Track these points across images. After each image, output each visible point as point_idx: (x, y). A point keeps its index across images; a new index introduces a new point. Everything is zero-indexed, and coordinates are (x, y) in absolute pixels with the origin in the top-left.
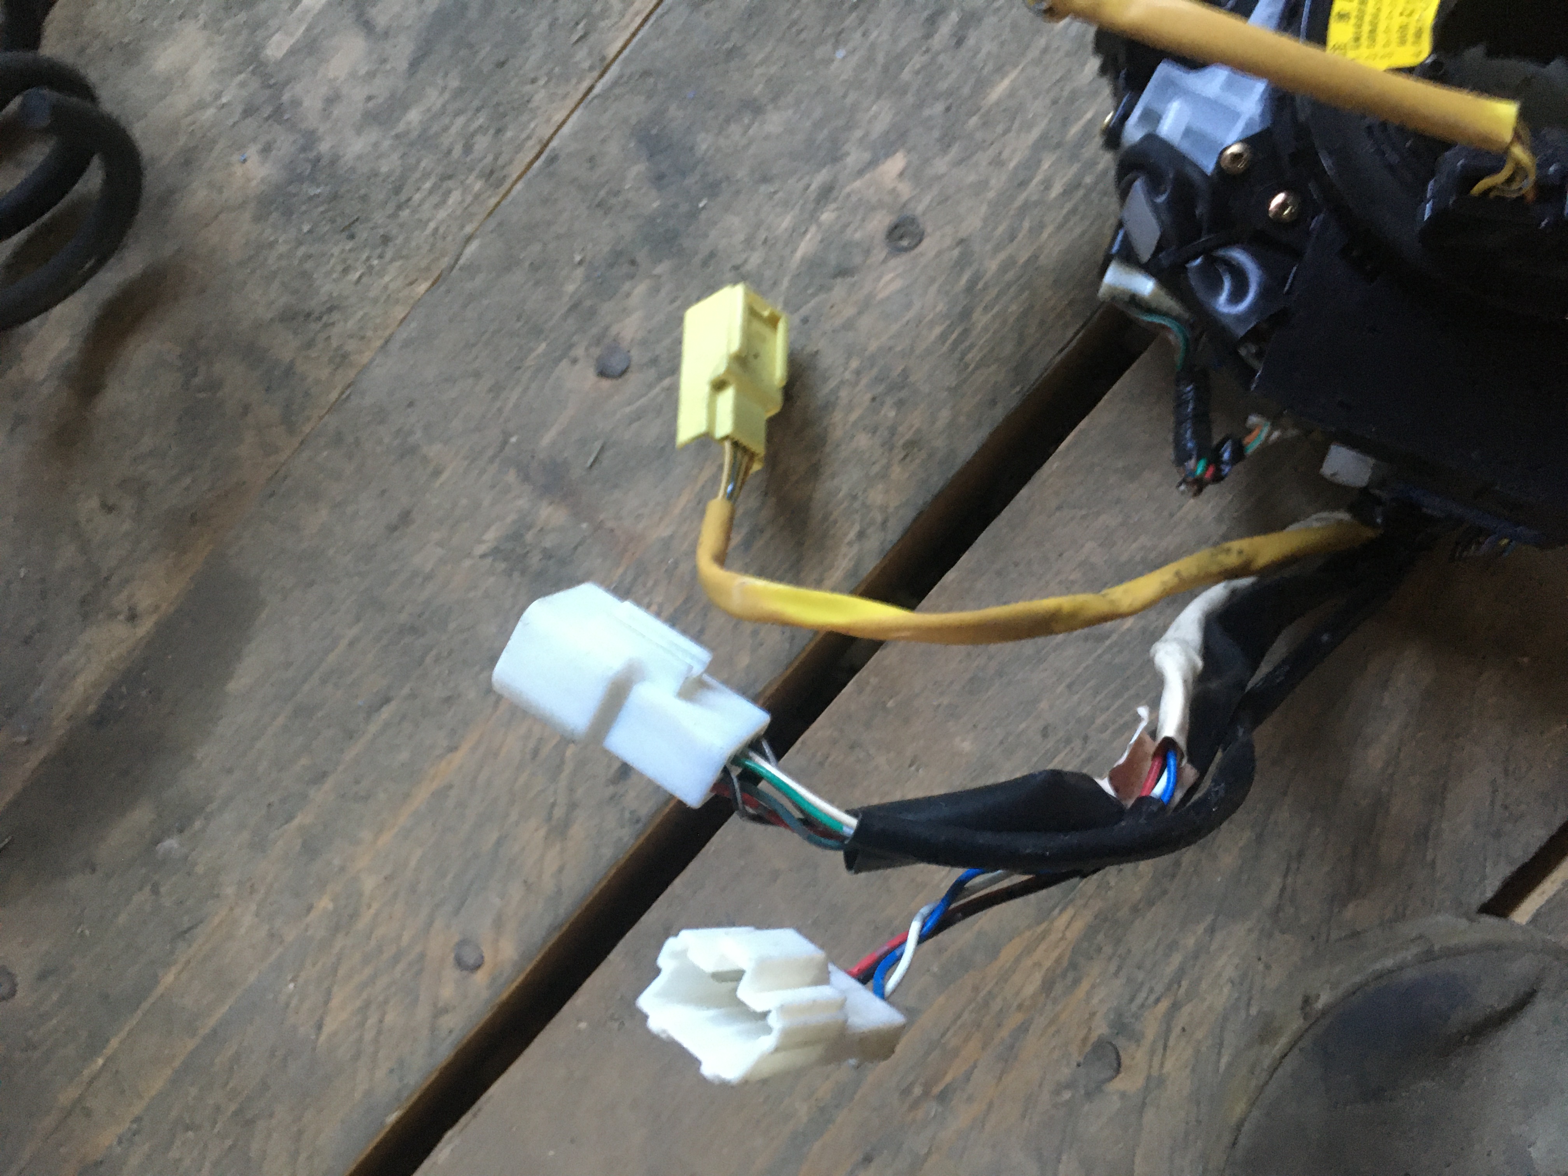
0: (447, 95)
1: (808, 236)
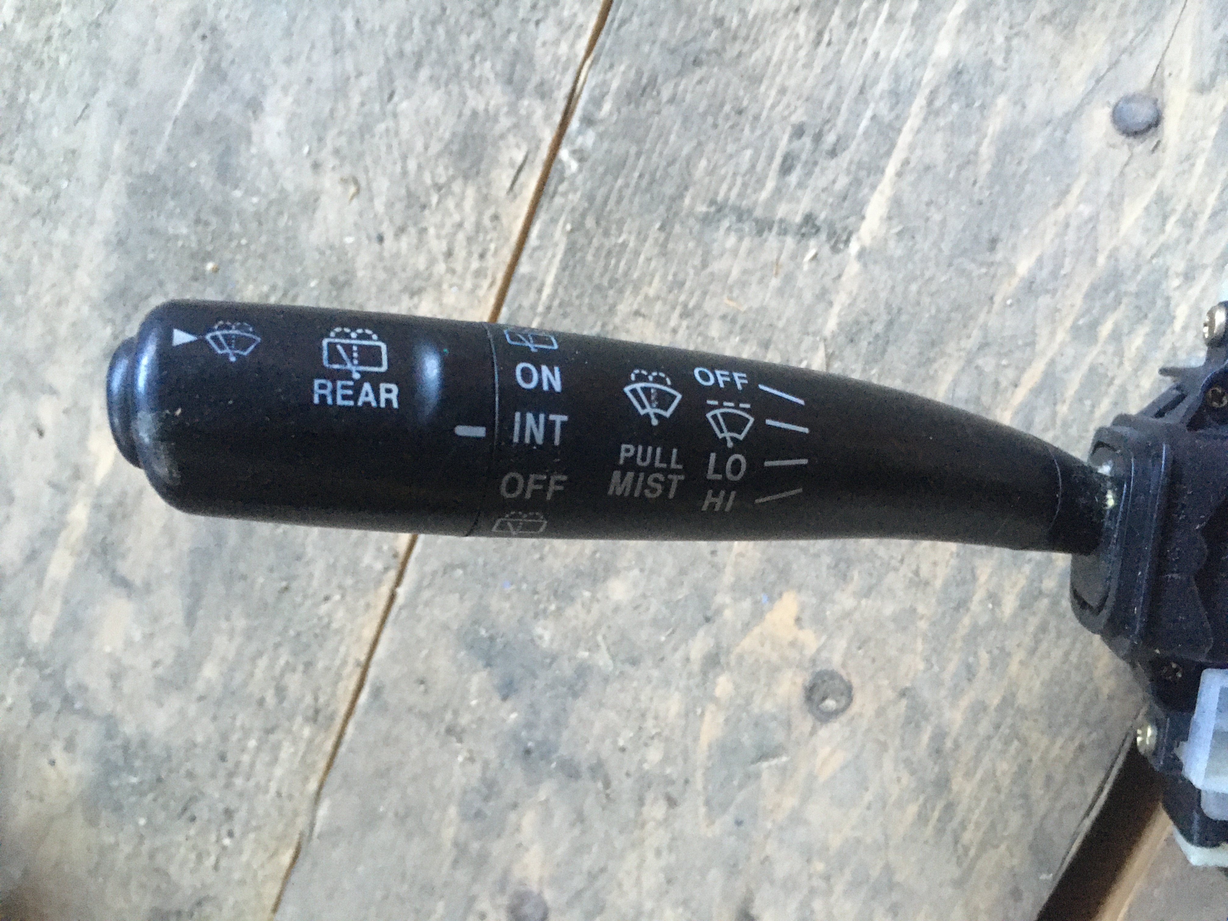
0: (238, 640)
1: (708, 717)
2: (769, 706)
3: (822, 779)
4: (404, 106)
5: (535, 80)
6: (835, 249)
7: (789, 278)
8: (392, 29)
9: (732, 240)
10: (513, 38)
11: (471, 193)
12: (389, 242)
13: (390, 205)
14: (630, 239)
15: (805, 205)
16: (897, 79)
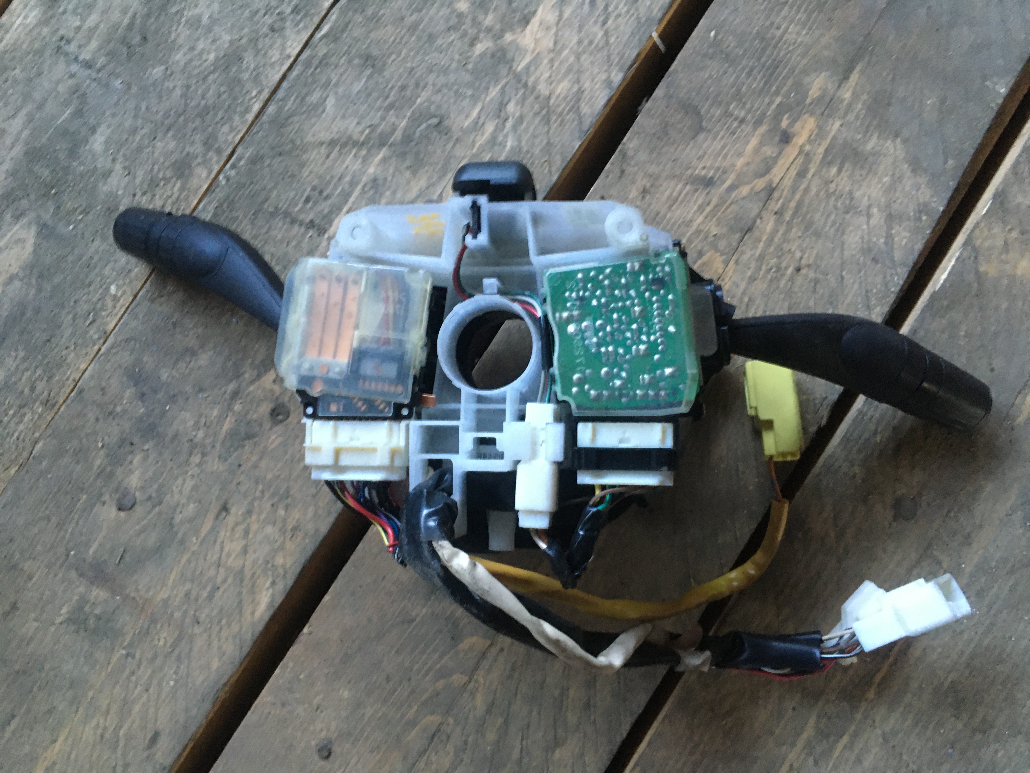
1: (228, 418)
2: (255, 416)
3: (270, 449)
4: (159, 144)
5: (216, 146)
6: (319, 235)
7: (299, 243)
8: (161, 113)
9: (280, 224)
10: (210, 129)
11: (178, 185)
12: (137, 198)
13: (142, 182)
14: (240, 214)
15: (311, 216)
16: (354, 177)
